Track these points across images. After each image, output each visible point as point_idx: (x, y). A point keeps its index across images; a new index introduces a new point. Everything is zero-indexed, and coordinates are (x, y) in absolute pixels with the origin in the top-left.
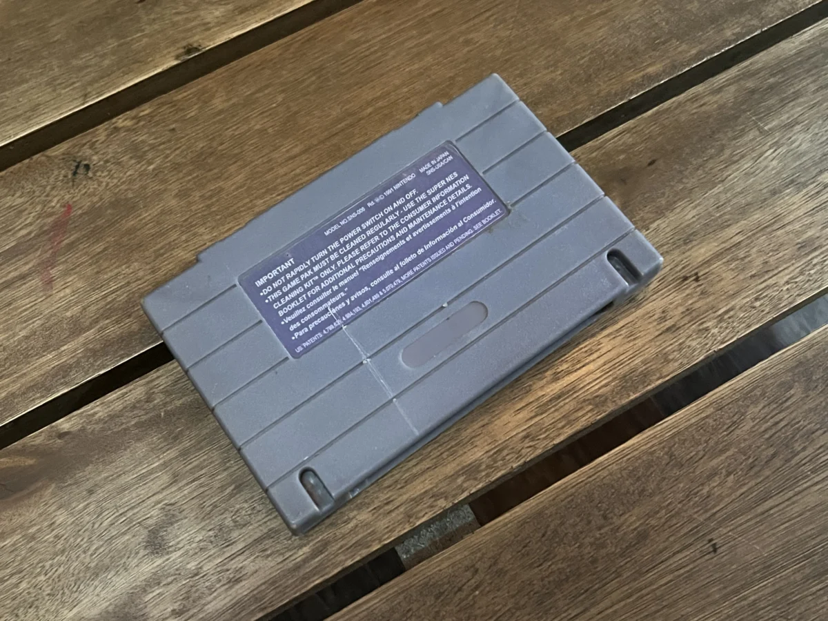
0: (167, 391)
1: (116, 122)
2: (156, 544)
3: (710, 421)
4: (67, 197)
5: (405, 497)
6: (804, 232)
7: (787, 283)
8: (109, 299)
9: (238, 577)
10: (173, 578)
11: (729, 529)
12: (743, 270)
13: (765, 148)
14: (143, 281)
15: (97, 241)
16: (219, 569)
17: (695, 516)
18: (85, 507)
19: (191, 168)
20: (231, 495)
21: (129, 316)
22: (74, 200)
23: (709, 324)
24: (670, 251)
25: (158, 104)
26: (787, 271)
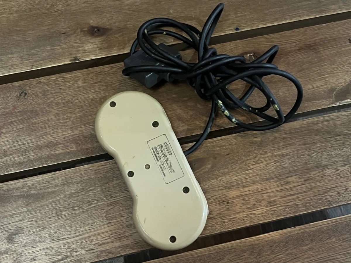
0: (30, 187)
1: (41, 79)
4: (15, 103)
5: (99, 249)
6: (273, 197)
7: (259, 214)
8: (20, 147)
10: (13, 253)
12: (245, 205)
13: (271, 162)
14: (33, 144)
15: (21, 124)
19: (63, 106)
21: (25, 156)
22: (18, 105)
23: (226, 221)
24: (222, 189)
25: (58, 77)
26: (261, 210)
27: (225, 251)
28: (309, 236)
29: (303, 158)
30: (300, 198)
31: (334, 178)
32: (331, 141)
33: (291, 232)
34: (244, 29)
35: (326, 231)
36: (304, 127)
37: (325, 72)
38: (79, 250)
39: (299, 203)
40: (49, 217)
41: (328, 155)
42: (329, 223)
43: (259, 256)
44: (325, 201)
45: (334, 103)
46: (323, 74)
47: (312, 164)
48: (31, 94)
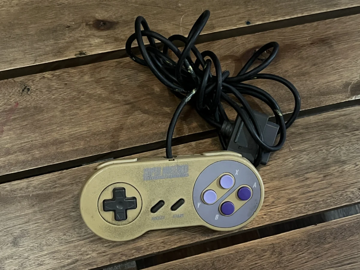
0: (34, 187)
1: (45, 74)
2: (15, 243)
3: (232, 256)
4: (18, 99)
5: (111, 252)
6: (292, 194)
7: (279, 212)
8: (23, 145)
9: (42, 263)
10: (18, 257)
13: (289, 157)
14: (38, 141)
15: (24, 121)
16: (35, 259)
19: (68, 102)
20: (48, 233)
21: (29, 154)
22: (20, 101)
25: (63, 72)
26: (280, 208)
27: (245, 251)
28: (331, 234)
29: (321, 153)
30: (320, 195)
31: (354, 173)
32: (348, 135)
33: (312, 230)
34: (254, 23)
35: (348, 228)
36: (321, 122)
37: (339, 66)
38: (90, 253)
39: (319, 199)
40: (56, 218)
41: (347, 150)
42: (351, 220)
43: (281, 256)
44: (346, 197)
45: (350, 98)
46: (338, 69)
47: (331, 160)
48: (35, 89)
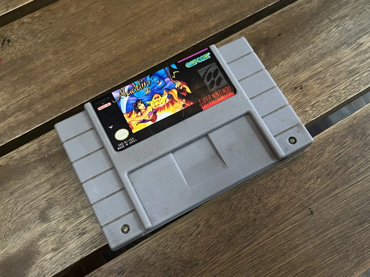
0: (49, 145)
1: (23, 20)
2: (44, 217)
3: (309, 153)
6: (351, 66)
7: (344, 89)
8: (20, 103)
9: (84, 232)
10: (52, 233)
11: (318, 203)
12: (323, 83)
13: (331, 28)
14: (36, 94)
15: (14, 75)
16: (74, 229)
17: (302, 198)
18: (9, 201)
19: (59, 40)
21: (30, 110)
22: (3, 56)
23: (308, 109)
24: (289, 75)
25: (43, 11)
26: (343, 84)
48: (15, 39)
